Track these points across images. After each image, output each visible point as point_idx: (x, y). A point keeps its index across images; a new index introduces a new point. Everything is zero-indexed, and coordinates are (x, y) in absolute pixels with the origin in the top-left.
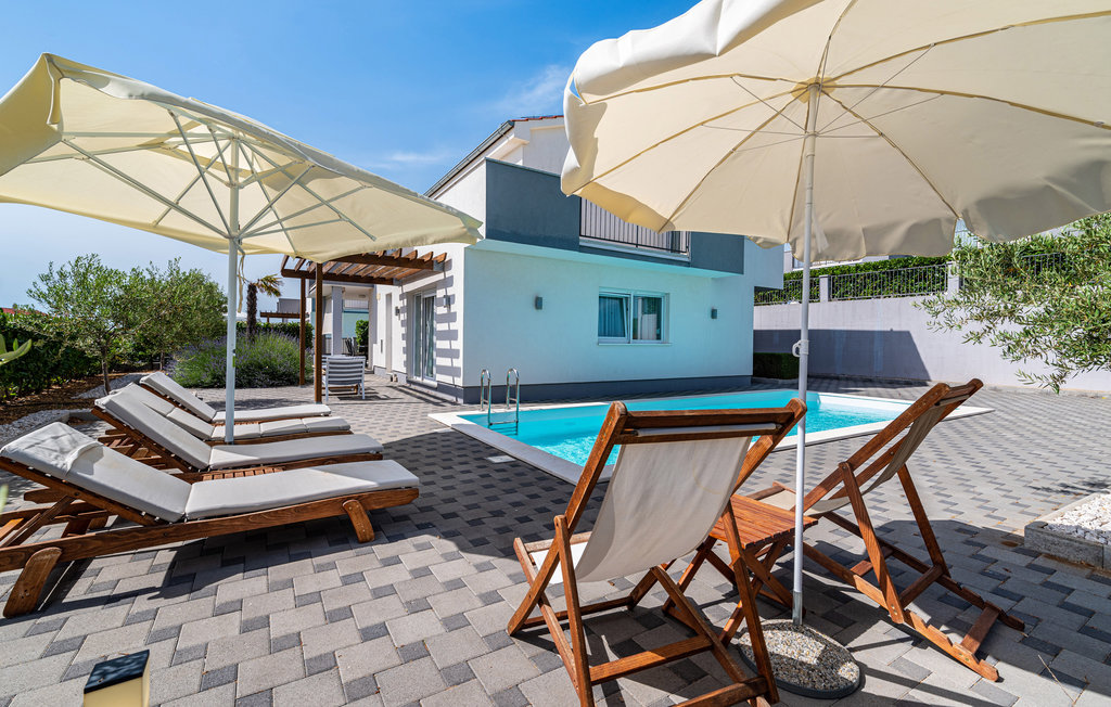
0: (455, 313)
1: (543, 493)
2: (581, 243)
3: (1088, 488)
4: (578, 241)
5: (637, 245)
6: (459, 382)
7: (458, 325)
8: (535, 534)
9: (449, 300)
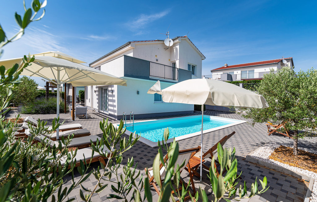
0: (115, 95)
1: (145, 150)
2: (150, 78)
3: (261, 144)
4: (149, 77)
5: (165, 78)
6: (116, 114)
7: (116, 98)
8: (145, 162)
9: (112, 91)
